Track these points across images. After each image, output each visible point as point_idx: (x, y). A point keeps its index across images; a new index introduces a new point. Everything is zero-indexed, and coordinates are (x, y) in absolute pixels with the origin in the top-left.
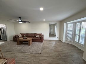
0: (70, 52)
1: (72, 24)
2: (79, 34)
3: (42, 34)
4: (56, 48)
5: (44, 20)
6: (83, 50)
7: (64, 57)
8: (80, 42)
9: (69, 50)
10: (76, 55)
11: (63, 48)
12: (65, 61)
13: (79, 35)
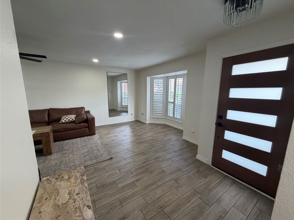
0: (166, 136)
1: (162, 80)
2: (173, 101)
3: (83, 108)
4: (139, 137)
5: (95, 61)
6: (182, 129)
7: (161, 146)
8: (175, 116)
9: (163, 134)
10: (173, 138)
11: (151, 133)
12: (165, 150)
13: (174, 103)
